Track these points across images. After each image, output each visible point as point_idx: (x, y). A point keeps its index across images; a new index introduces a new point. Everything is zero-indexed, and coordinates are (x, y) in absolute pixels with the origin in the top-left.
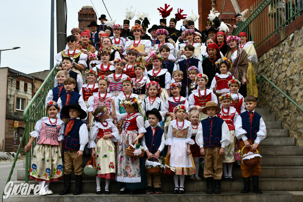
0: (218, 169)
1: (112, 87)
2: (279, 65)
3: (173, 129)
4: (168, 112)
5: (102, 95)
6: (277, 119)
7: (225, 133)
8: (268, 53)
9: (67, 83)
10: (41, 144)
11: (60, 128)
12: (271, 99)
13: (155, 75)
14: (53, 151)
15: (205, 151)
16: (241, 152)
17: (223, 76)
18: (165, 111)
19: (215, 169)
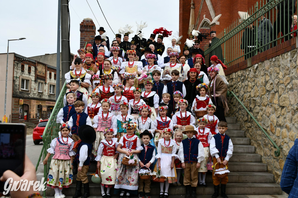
0: (194, 179)
1: (114, 108)
2: (245, 86)
3: (162, 146)
4: (157, 129)
5: (105, 115)
6: (242, 128)
7: (201, 151)
8: (236, 73)
9: (77, 106)
10: (57, 159)
11: (71, 145)
12: (238, 111)
13: (145, 96)
14: (66, 163)
15: (185, 165)
16: (214, 167)
17: (202, 99)
18: (154, 129)
19: (192, 179)
